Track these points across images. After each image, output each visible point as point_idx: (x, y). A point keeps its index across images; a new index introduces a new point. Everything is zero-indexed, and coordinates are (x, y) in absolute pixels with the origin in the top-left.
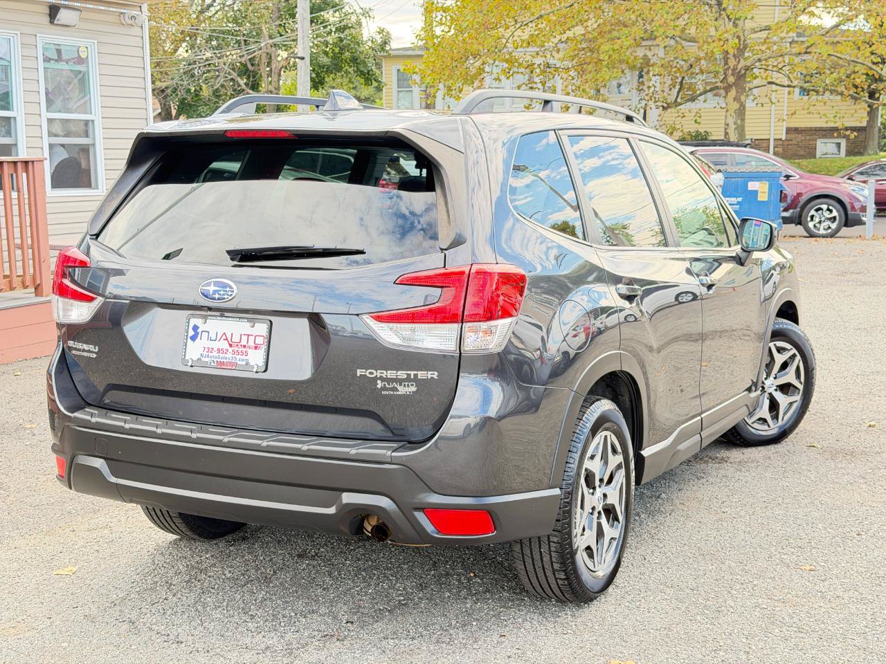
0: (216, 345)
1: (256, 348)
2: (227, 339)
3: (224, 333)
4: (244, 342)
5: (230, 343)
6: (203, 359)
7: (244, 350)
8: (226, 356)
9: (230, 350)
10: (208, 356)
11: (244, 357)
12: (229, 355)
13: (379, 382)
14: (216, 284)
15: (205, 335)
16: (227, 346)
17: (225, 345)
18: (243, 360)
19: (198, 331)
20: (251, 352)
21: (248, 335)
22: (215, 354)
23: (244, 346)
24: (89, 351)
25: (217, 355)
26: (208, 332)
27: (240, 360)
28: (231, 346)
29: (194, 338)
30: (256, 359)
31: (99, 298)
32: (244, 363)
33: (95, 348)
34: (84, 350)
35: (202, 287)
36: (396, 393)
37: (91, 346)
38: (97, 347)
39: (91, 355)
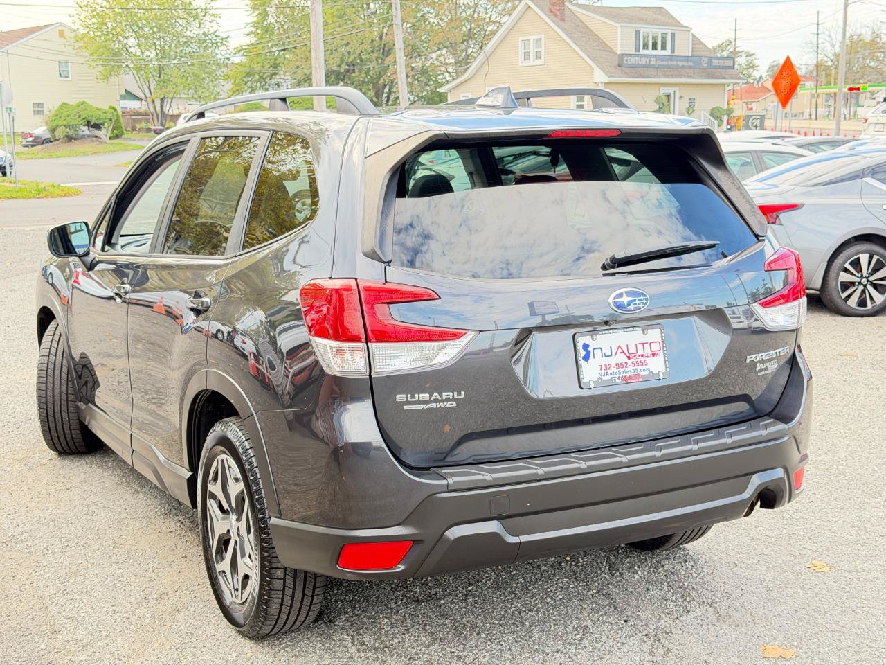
0: (613, 361)
1: (653, 355)
2: (623, 352)
3: (619, 346)
4: (641, 352)
5: (628, 355)
6: (604, 378)
7: (643, 359)
8: (627, 369)
9: (630, 362)
10: (607, 374)
11: (644, 367)
12: (630, 368)
15: (598, 352)
16: (626, 360)
17: (622, 359)
18: (644, 370)
19: (589, 349)
20: (650, 360)
21: (643, 344)
22: (614, 370)
23: (642, 356)
25: (617, 370)
26: (600, 348)
27: (641, 371)
28: (629, 358)
29: (586, 358)
30: (657, 366)
31: (470, 333)
32: (647, 373)
33: (459, 394)
34: (436, 401)
35: (614, 299)
36: (766, 372)
37: (451, 394)
38: (463, 393)
39: (448, 405)
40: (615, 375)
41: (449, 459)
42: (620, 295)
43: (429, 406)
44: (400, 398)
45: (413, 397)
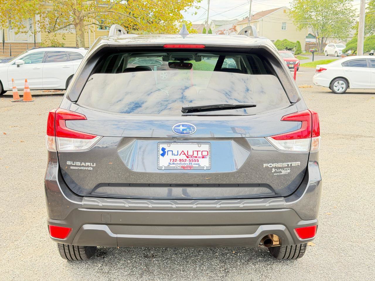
0: (178, 158)
1: (203, 157)
2: (185, 154)
3: (183, 151)
4: (195, 155)
5: (187, 156)
6: (171, 165)
7: (196, 159)
8: (185, 163)
9: (188, 159)
10: (174, 164)
11: (196, 163)
12: (188, 162)
13: (273, 169)
14: (183, 125)
15: (170, 153)
16: (186, 158)
17: (184, 157)
18: (196, 164)
19: (165, 151)
20: (201, 160)
21: (198, 151)
22: (178, 162)
23: (196, 157)
24: (88, 166)
25: (180, 163)
26: (172, 151)
27: (194, 165)
28: (188, 157)
29: (163, 155)
30: (205, 163)
31: (98, 136)
32: (197, 166)
33: (93, 164)
34: (83, 166)
35: (174, 127)
36: (281, 174)
37: (89, 164)
38: (95, 164)
39: (89, 169)
40: (178, 165)
41: (93, 194)
42: (179, 126)
43: (81, 168)
44: (69, 163)
45: (73, 163)
